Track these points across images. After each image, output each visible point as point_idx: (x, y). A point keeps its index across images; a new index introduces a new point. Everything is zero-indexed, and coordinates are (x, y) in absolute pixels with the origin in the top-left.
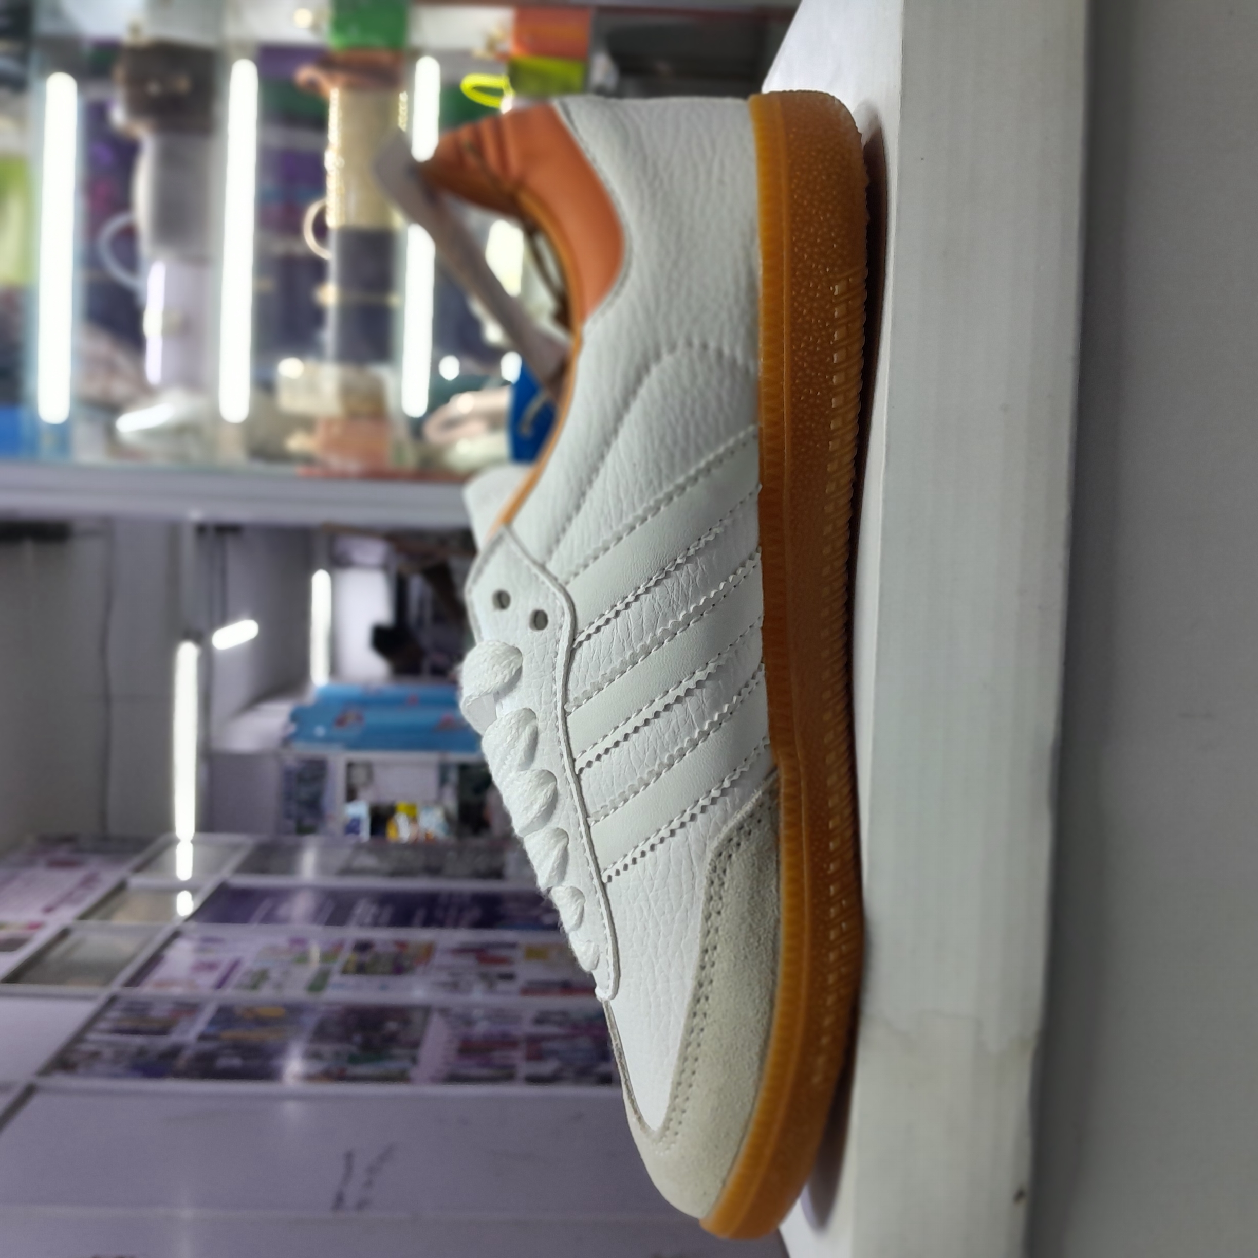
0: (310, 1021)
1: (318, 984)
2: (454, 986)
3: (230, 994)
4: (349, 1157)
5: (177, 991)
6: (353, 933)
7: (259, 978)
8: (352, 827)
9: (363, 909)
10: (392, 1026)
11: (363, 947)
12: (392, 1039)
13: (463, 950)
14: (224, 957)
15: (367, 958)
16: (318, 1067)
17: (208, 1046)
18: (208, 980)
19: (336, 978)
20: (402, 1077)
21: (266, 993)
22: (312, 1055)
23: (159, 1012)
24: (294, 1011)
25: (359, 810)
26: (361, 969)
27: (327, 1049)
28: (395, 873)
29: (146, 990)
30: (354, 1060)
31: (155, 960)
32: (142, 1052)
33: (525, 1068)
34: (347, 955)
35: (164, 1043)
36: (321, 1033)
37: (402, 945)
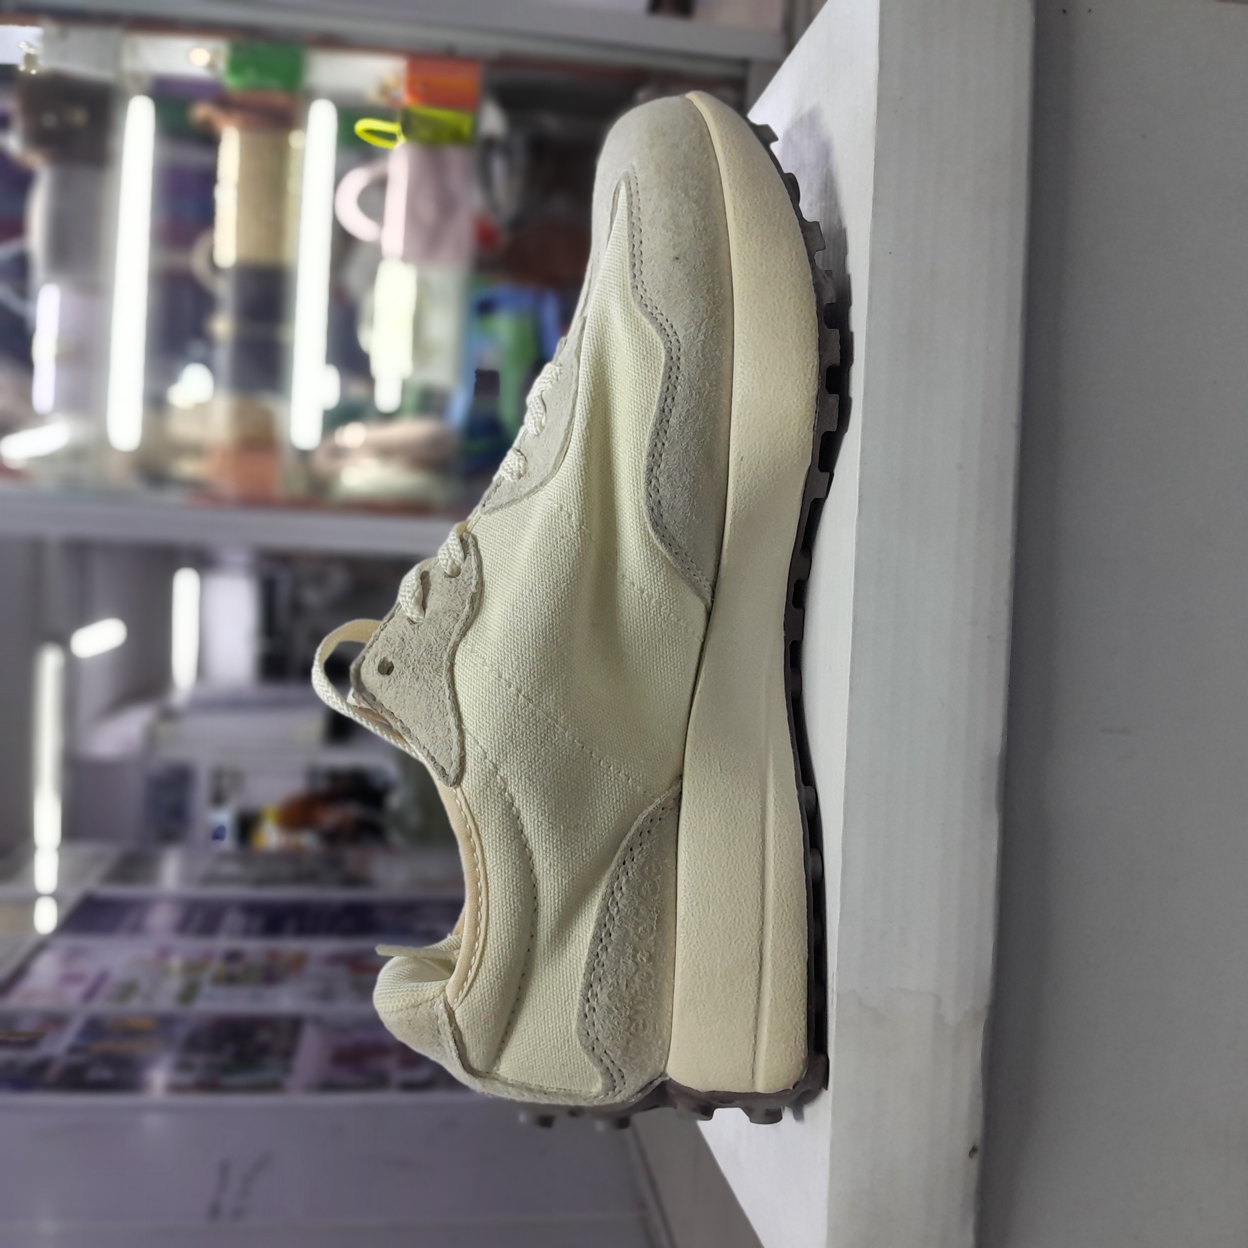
0: (181, 1032)
1: (188, 994)
2: (327, 995)
3: (101, 1006)
4: (224, 1169)
5: (42, 1003)
6: (223, 943)
7: (128, 990)
8: (218, 834)
9: (233, 920)
10: (264, 1036)
11: (233, 957)
12: (264, 1050)
13: (336, 959)
14: (90, 968)
15: (237, 968)
16: (187, 1078)
17: (78, 1059)
18: (74, 993)
19: (207, 988)
20: (275, 1087)
21: (136, 1004)
22: (183, 1066)
23: (26, 1026)
24: (165, 1022)
25: (224, 817)
26: (230, 980)
27: (200, 1059)
28: (260, 882)
29: (14, 1002)
30: (227, 1070)
31: (20, 973)
32: (10, 1065)
33: (398, 1075)
34: (216, 966)
35: (31, 1056)
36: (192, 1044)
37: (273, 956)
